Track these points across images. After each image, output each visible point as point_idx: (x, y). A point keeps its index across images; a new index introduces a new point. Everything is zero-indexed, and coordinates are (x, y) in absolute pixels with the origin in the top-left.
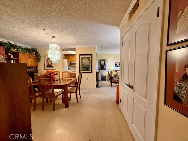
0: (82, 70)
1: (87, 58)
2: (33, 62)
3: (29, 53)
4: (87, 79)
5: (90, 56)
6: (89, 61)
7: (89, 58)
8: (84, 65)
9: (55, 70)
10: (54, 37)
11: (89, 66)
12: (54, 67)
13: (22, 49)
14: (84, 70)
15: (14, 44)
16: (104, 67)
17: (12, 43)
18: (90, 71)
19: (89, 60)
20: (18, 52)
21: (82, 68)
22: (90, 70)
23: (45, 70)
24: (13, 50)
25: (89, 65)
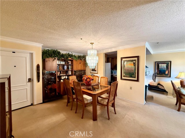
0: (124, 77)
1: (132, 61)
2: (83, 67)
3: (80, 59)
4: (131, 88)
5: (136, 59)
6: (134, 66)
7: (134, 62)
8: (128, 70)
9: (97, 73)
10: (92, 44)
11: (134, 72)
12: (97, 71)
13: (75, 57)
14: (127, 77)
15: (71, 54)
16: (167, 73)
17: (70, 53)
18: (136, 79)
19: (134, 63)
20: (72, 59)
21: (124, 73)
22: (135, 77)
23: (91, 73)
24: (70, 58)
25: (134, 70)
